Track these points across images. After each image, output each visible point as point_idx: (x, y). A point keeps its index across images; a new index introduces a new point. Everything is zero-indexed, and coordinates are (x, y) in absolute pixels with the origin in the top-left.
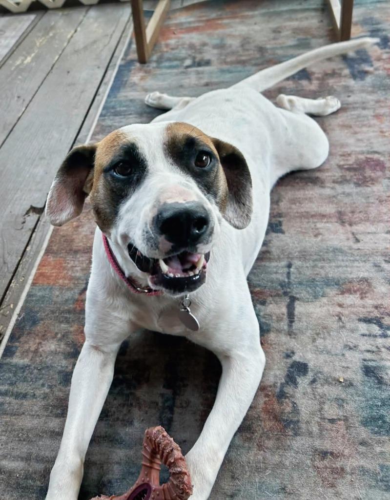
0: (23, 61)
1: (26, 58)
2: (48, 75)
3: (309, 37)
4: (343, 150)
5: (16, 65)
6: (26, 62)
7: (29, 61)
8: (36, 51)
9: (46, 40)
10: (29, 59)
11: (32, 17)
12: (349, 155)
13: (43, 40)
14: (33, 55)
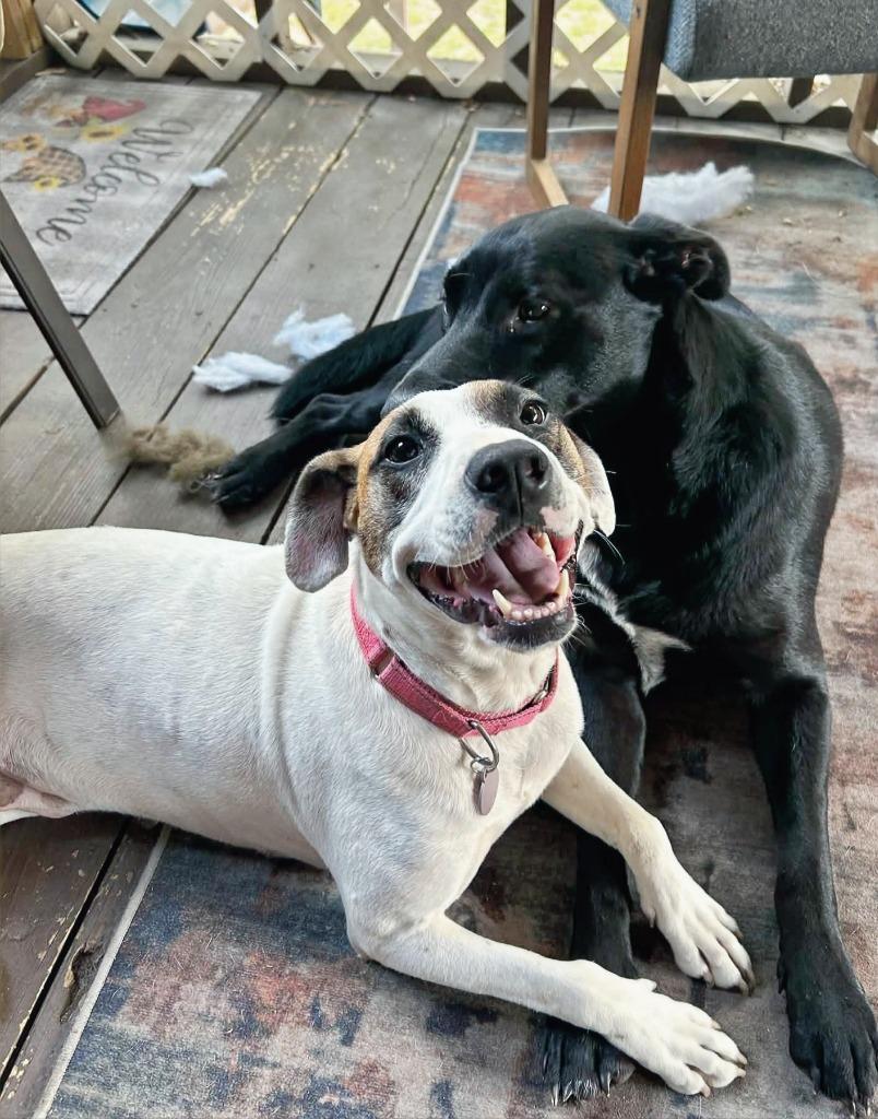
0: (219, 215)
1: (225, 209)
2: (267, 263)
3: (818, 275)
4: (851, 585)
5: (203, 223)
6: (222, 220)
7: (231, 219)
8: (249, 194)
9: (273, 168)
10: (230, 214)
11: (253, 96)
12: (861, 600)
13: (267, 167)
14: (241, 203)
